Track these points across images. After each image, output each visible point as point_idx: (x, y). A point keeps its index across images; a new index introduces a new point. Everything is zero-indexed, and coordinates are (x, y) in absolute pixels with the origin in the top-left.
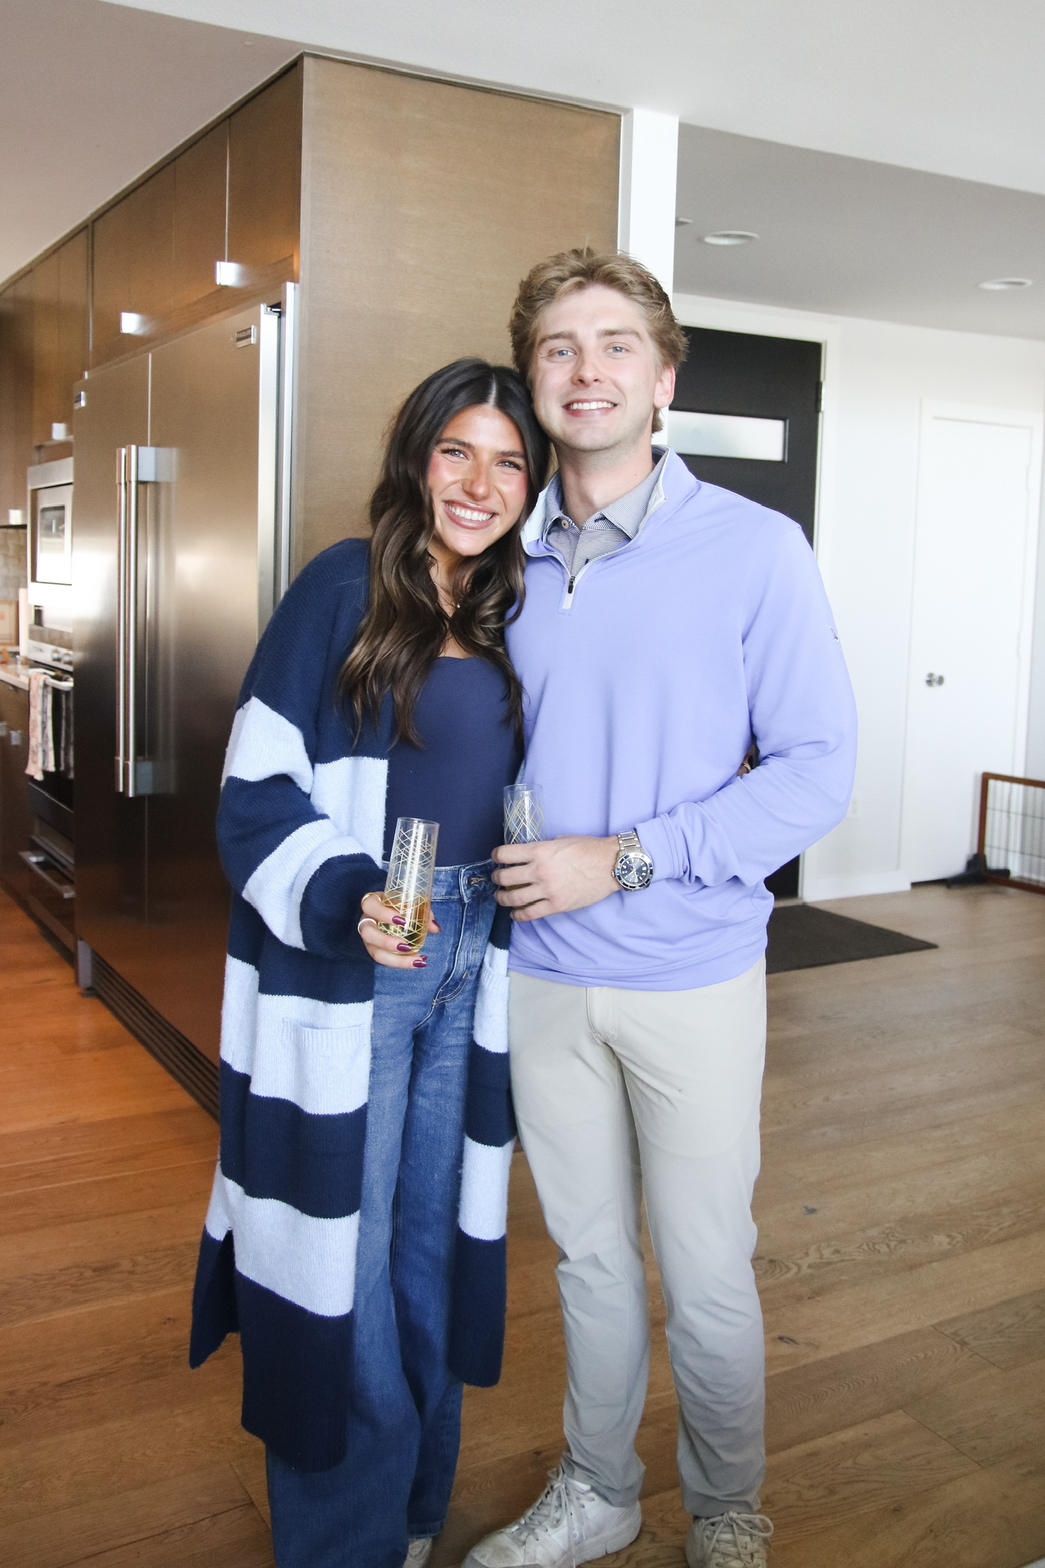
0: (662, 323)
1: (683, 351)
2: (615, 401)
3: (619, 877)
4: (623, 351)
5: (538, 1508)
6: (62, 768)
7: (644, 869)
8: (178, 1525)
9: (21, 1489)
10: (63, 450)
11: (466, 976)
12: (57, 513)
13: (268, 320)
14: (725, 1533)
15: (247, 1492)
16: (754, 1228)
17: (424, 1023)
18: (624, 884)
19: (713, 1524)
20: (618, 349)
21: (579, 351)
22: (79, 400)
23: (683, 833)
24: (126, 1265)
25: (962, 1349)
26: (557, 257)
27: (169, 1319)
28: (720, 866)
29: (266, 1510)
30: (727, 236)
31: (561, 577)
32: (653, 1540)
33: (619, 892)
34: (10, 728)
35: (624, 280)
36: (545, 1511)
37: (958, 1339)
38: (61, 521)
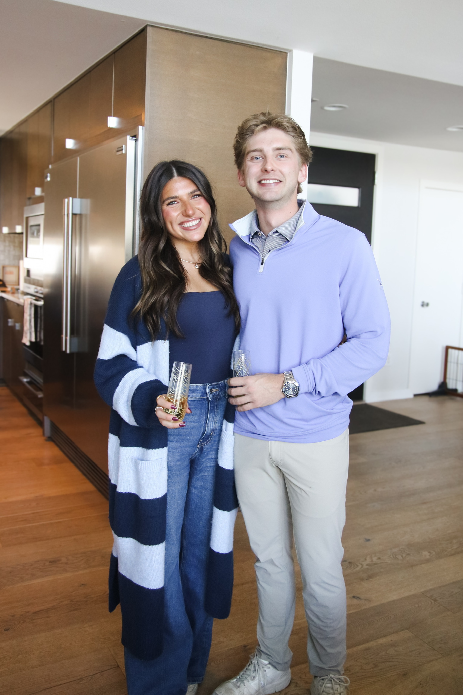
0: (301, 145)
1: (311, 158)
2: (280, 180)
3: (284, 392)
4: (284, 157)
5: (245, 672)
6: (38, 340)
7: (296, 388)
8: (86, 675)
9: (16, 659)
10: (40, 200)
11: (212, 434)
12: (37, 227)
13: (130, 143)
14: (328, 683)
15: (116, 662)
16: (343, 549)
17: (194, 455)
18: (286, 395)
19: (323, 680)
20: (282, 156)
21: (265, 158)
22: (47, 177)
23: (313, 373)
24: (64, 560)
25: (435, 603)
26: (255, 115)
27: (83, 584)
28: (329, 388)
29: (124, 670)
30: (334, 106)
31: (258, 258)
32: (296, 686)
33: (284, 399)
34: (16, 322)
35: (285, 126)
36: (248, 673)
37: (433, 598)
38: (39, 231)
